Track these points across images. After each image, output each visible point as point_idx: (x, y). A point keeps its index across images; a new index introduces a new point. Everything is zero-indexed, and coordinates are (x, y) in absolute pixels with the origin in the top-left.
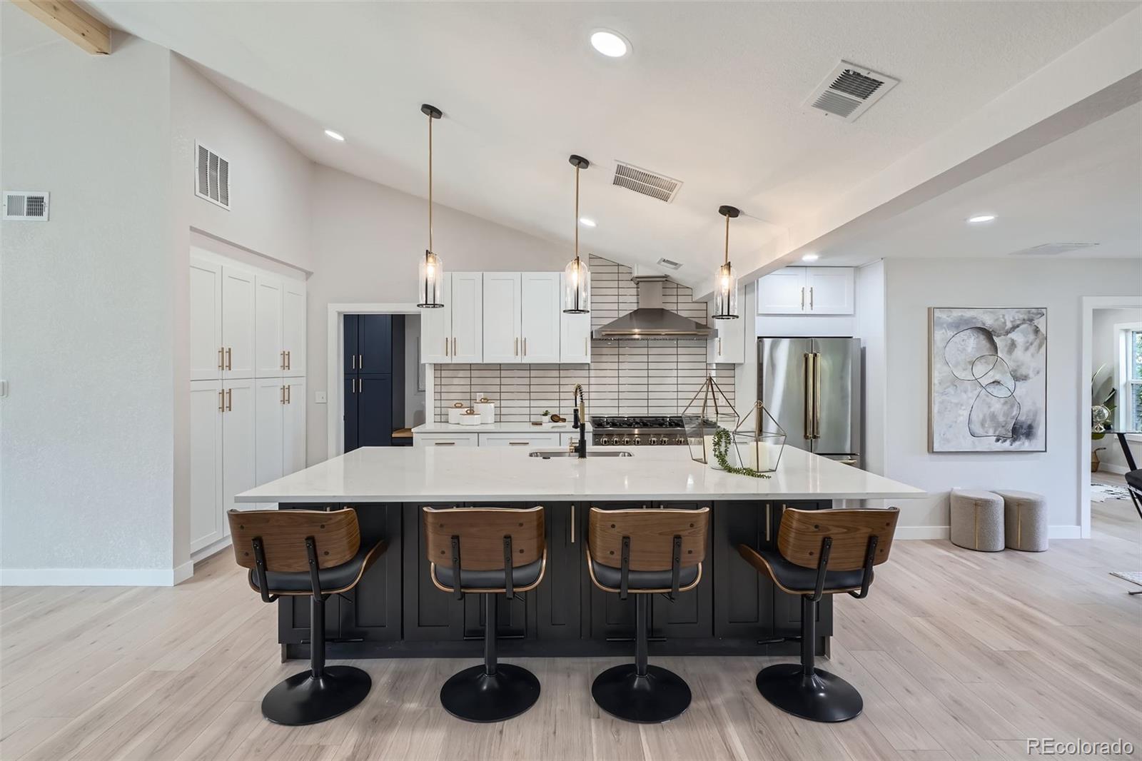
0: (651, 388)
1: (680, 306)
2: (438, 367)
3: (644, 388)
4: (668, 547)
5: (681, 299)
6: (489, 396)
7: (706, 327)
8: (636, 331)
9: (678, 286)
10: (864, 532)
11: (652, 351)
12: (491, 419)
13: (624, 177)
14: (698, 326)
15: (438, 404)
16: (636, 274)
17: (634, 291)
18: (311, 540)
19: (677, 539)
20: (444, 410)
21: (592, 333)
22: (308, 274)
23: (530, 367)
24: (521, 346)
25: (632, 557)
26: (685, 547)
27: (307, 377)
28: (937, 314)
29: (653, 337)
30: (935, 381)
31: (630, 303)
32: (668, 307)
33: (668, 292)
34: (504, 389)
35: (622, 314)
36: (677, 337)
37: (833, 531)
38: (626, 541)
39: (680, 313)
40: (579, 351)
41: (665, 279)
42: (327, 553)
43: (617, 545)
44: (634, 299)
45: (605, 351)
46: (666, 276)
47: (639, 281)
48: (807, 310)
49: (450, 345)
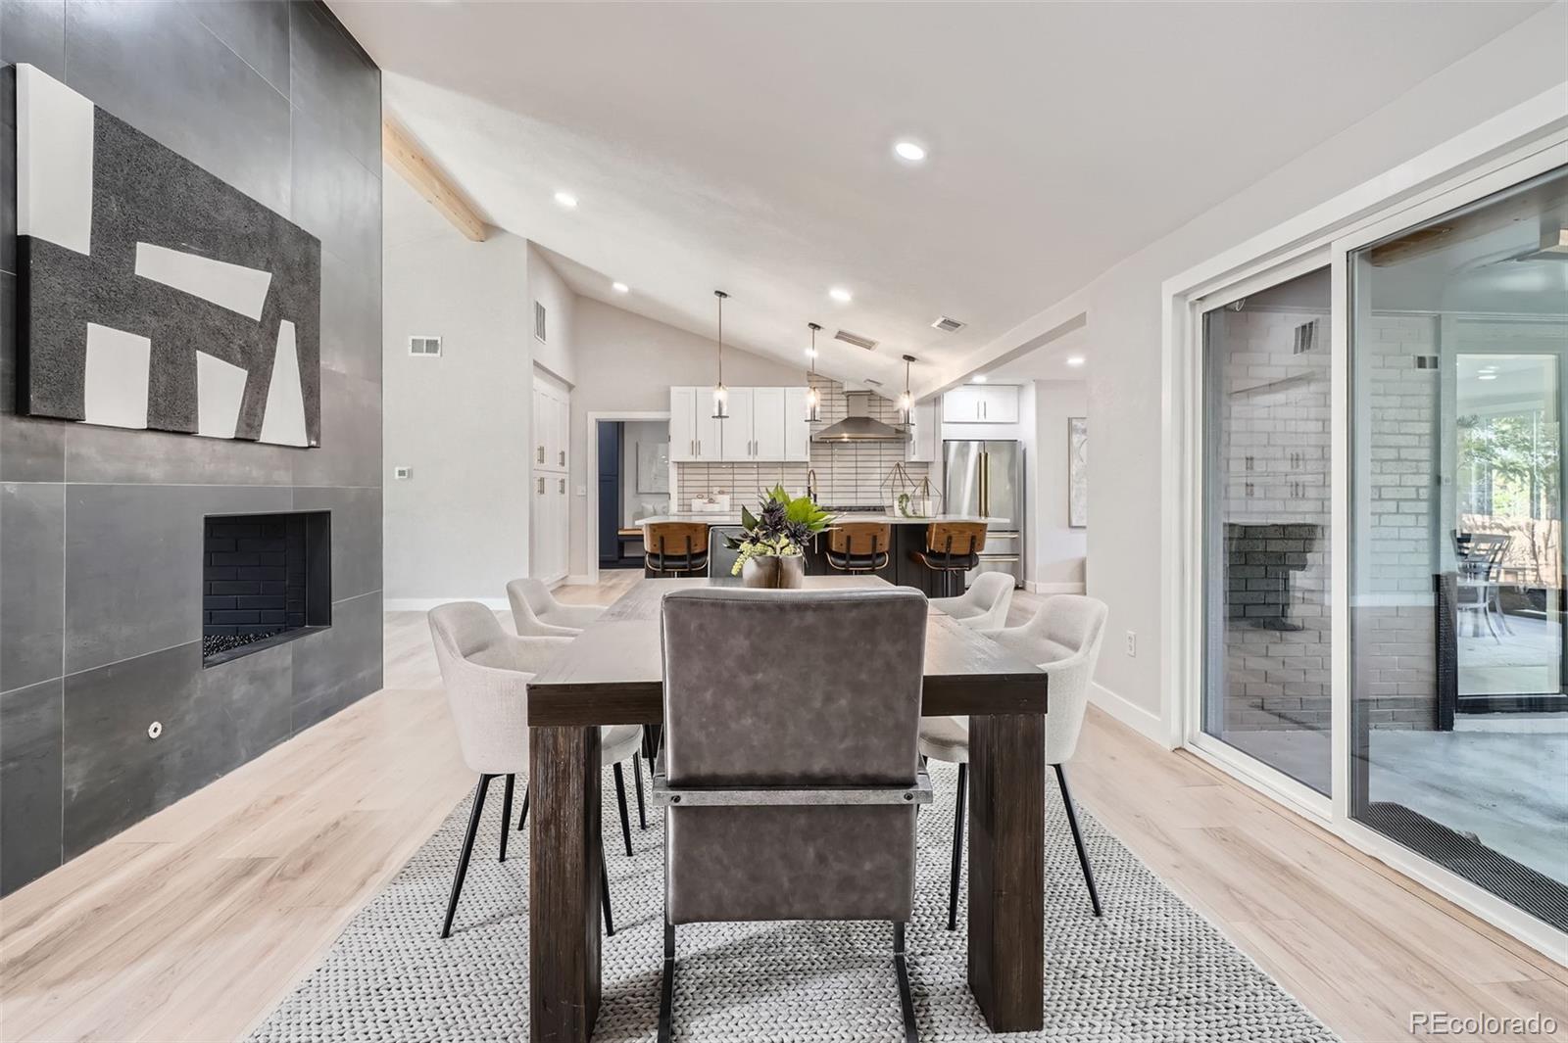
0: (859, 483)
1: (883, 415)
2: (681, 465)
3: (854, 483)
4: (870, 542)
5: (883, 409)
6: (725, 489)
7: (904, 432)
8: (845, 435)
9: (881, 399)
10: (969, 533)
11: (859, 452)
12: (727, 508)
13: (841, 335)
14: (897, 431)
15: (681, 496)
16: (846, 389)
17: (844, 403)
18: (689, 538)
19: (875, 538)
20: (686, 502)
21: (811, 437)
22: (571, 387)
23: (759, 465)
24: (753, 447)
25: (852, 547)
26: (879, 542)
27: (570, 473)
28: (1074, 422)
29: (859, 440)
30: (1073, 472)
31: (841, 413)
32: (872, 416)
33: (872, 403)
34: (736, 483)
35: (835, 422)
36: (879, 441)
37: (953, 533)
38: (849, 538)
39: (883, 421)
40: (800, 452)
41: (871, 393)
42: (696, 545)
43: (844, 541)
44: (845, 409)
45: (821, 452)
46: (871, 391)
47: (849, 394)
48: (982, 419)
49: (695, 446)
